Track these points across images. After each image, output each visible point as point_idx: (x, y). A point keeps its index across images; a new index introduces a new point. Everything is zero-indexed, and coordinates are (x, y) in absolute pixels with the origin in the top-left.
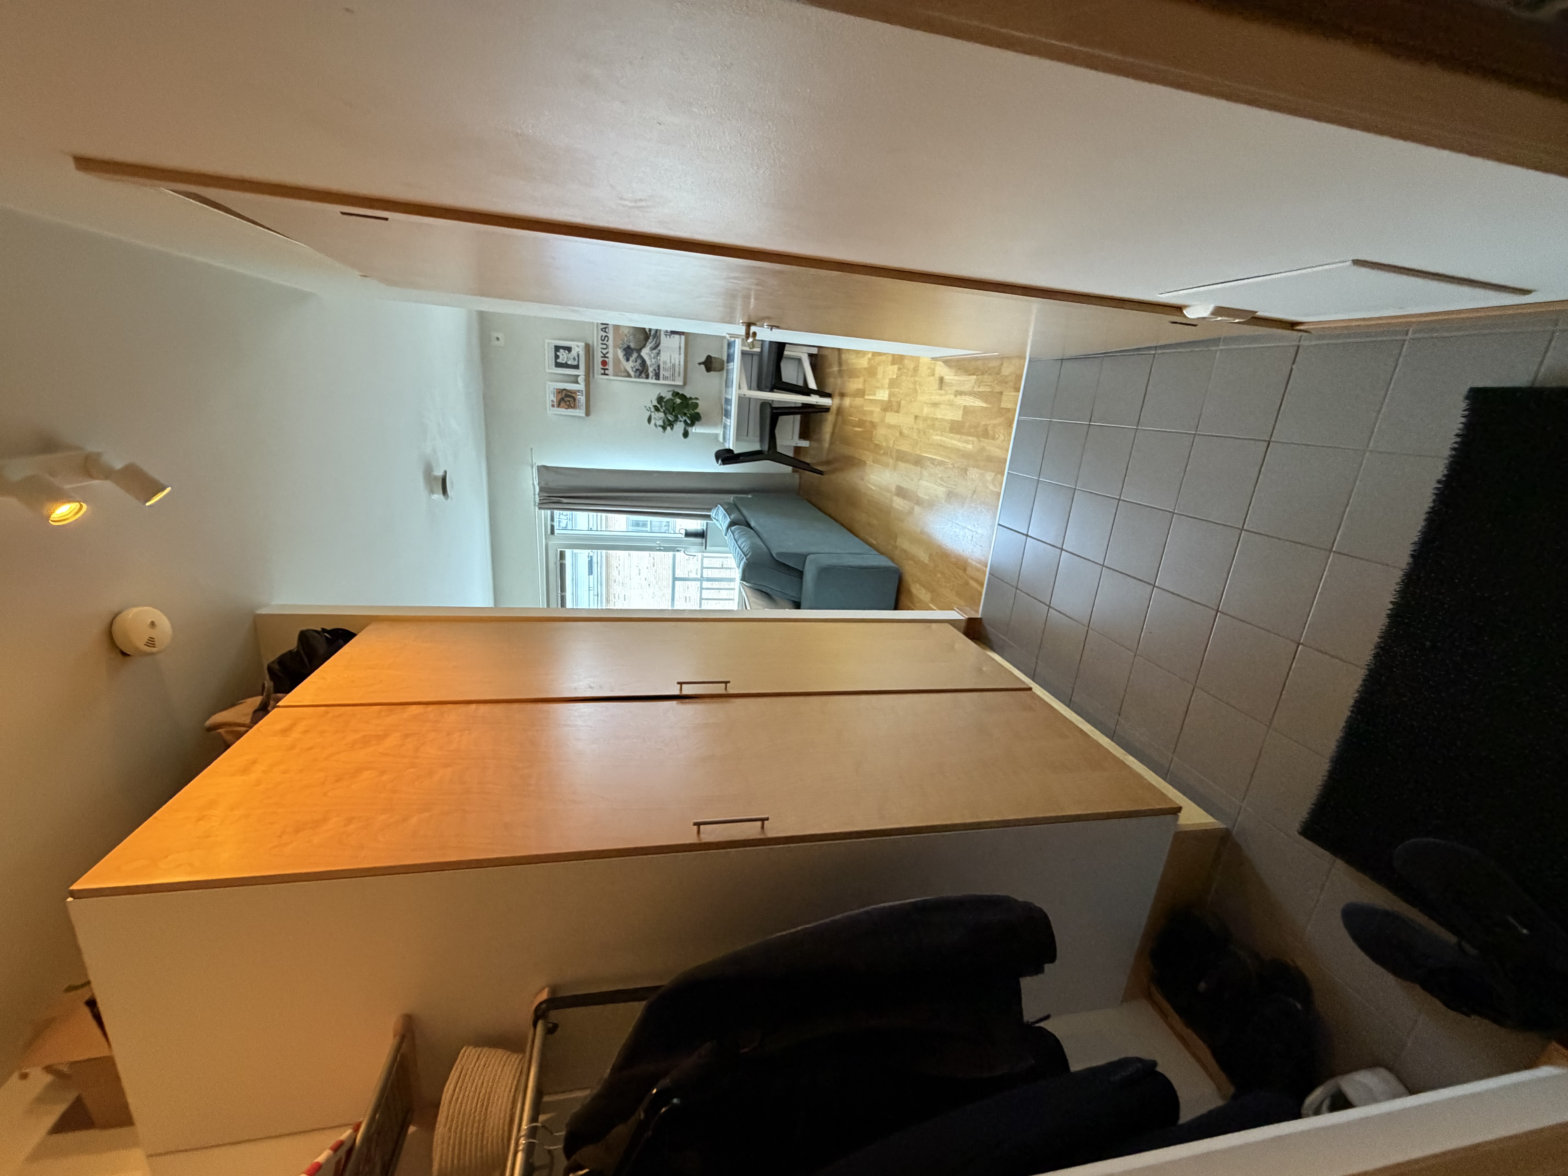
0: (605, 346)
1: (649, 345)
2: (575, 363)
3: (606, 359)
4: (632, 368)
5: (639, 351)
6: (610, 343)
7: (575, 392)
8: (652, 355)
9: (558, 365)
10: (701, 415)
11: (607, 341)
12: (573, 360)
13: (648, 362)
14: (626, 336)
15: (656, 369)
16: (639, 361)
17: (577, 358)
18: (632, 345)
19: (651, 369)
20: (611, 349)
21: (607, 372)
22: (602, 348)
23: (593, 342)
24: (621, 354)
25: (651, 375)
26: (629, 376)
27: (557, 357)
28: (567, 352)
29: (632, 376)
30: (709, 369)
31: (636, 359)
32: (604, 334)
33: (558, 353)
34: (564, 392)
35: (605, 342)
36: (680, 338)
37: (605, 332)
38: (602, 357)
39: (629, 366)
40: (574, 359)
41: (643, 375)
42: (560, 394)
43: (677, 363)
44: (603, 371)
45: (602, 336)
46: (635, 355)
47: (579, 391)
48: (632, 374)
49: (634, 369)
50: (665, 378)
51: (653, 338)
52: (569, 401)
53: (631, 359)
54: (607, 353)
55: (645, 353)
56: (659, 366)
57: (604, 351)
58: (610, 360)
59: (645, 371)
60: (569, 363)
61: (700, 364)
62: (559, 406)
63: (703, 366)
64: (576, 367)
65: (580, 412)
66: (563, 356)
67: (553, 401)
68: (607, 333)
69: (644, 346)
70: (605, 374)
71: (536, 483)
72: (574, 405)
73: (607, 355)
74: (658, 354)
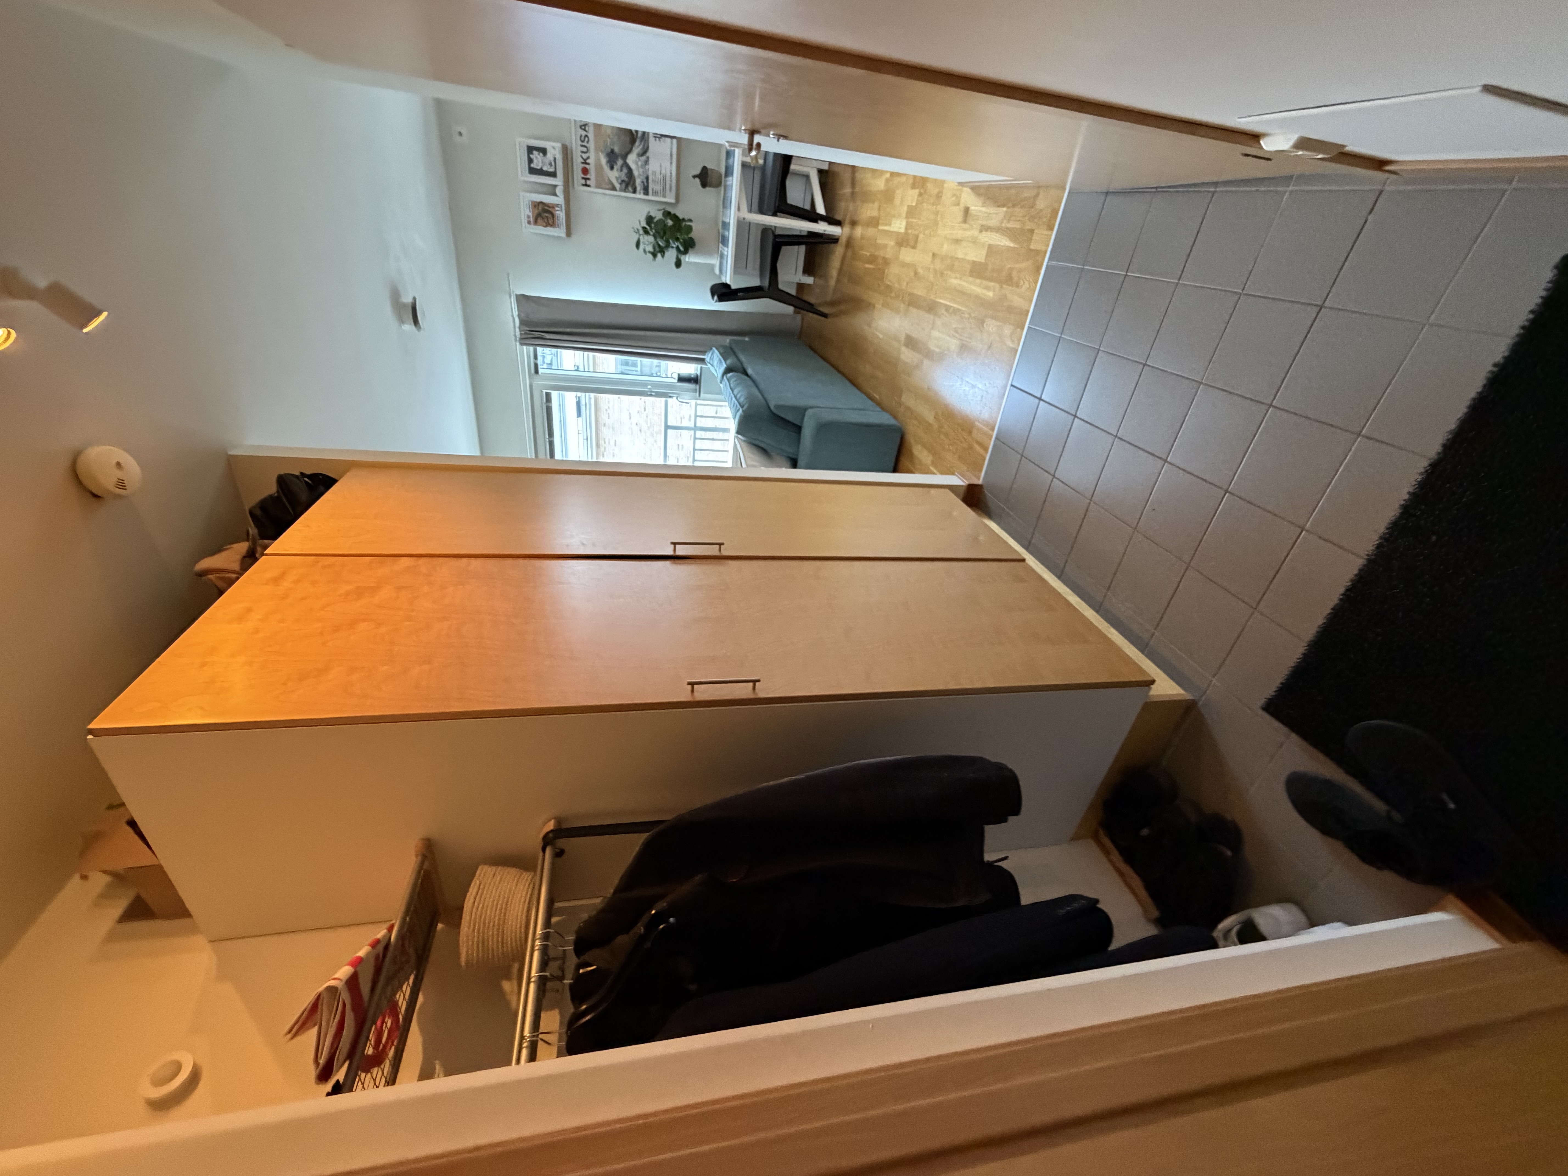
0: (585, 149)
1: (637, 149)
2: (552, 170)
3: (587, 166)
4: (617, 178)
5: (625, 157)
6: (591, 145)
7: (553, 206)
8: (640, 163)
9: (533, 171)
10: (696, 240)
11: (588, 142)
12: (549, 167)
13: (636, 173)
14: (609, 136)
15: (645, 181)
16: (625, 170)
17: (553, 164)
18: (616, 150)
19: (638, 182)
20: (592, 154)
21: (588, 182)
22: (583, 152)
23: (572, 144)
24: (604, 160)
25: (638, 188)
26: (614, 189)
27: (530, 161)
28: (541, 154)
29: (618, 189)
30: (704, 185)
31: (622, 167)
32: (584, 133)
33: (531, 156)
34: (541, 205)
35: (585, 144)
36: (672, 143)
37: (585, 130)
38: (583, 163)
39: (614, 175)
40: (550, 164)
41: (630, 189)
42: (537, 208)
43: (668, 174)
44: (583, 182)
45: (581, 136)
46: (620, 162)
47: (557, 205)
48: (618, 186)
49: (620, 181)
50: (655, 193)
51: (641, 141)
52: (547, 218)
53: (615, 167)
54: (588, 158)
55: (632, 159)
56: (647, 178)
57: (585, 156)
58: (592, 168)
59: (631, 183)
60: (545, 169)
61: (694, 177)
62: (536, 222)
63: (697, 180)
64: (553, 175)
65: (560, 232)
66: (538, 161)
67: (528, 217)
68: (586, 131)
69: (630, 151)
70: (586, 185)
71: (516, 313)
72: (553, 223)
73: (588, 161)
74: (647, 162)
